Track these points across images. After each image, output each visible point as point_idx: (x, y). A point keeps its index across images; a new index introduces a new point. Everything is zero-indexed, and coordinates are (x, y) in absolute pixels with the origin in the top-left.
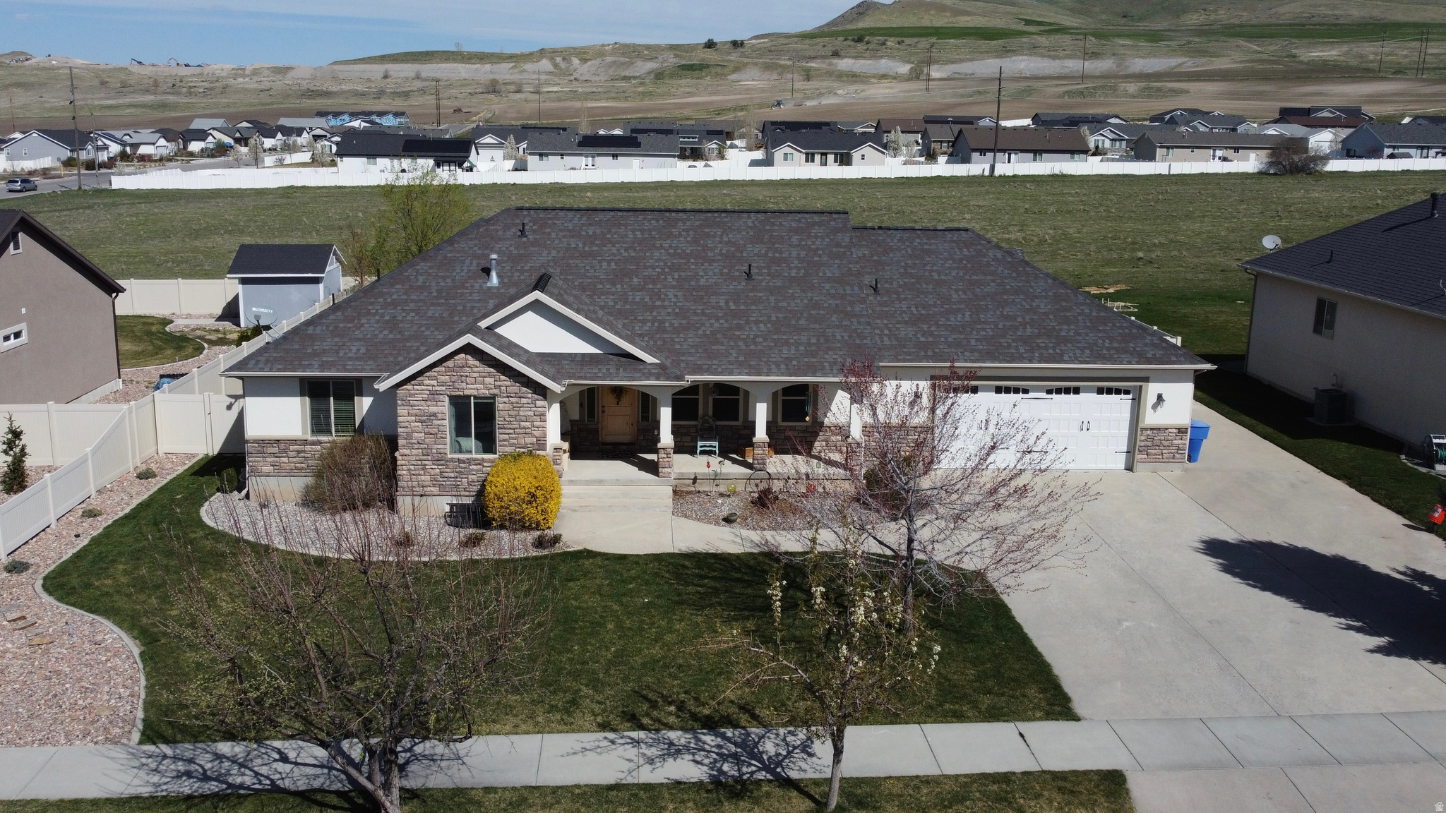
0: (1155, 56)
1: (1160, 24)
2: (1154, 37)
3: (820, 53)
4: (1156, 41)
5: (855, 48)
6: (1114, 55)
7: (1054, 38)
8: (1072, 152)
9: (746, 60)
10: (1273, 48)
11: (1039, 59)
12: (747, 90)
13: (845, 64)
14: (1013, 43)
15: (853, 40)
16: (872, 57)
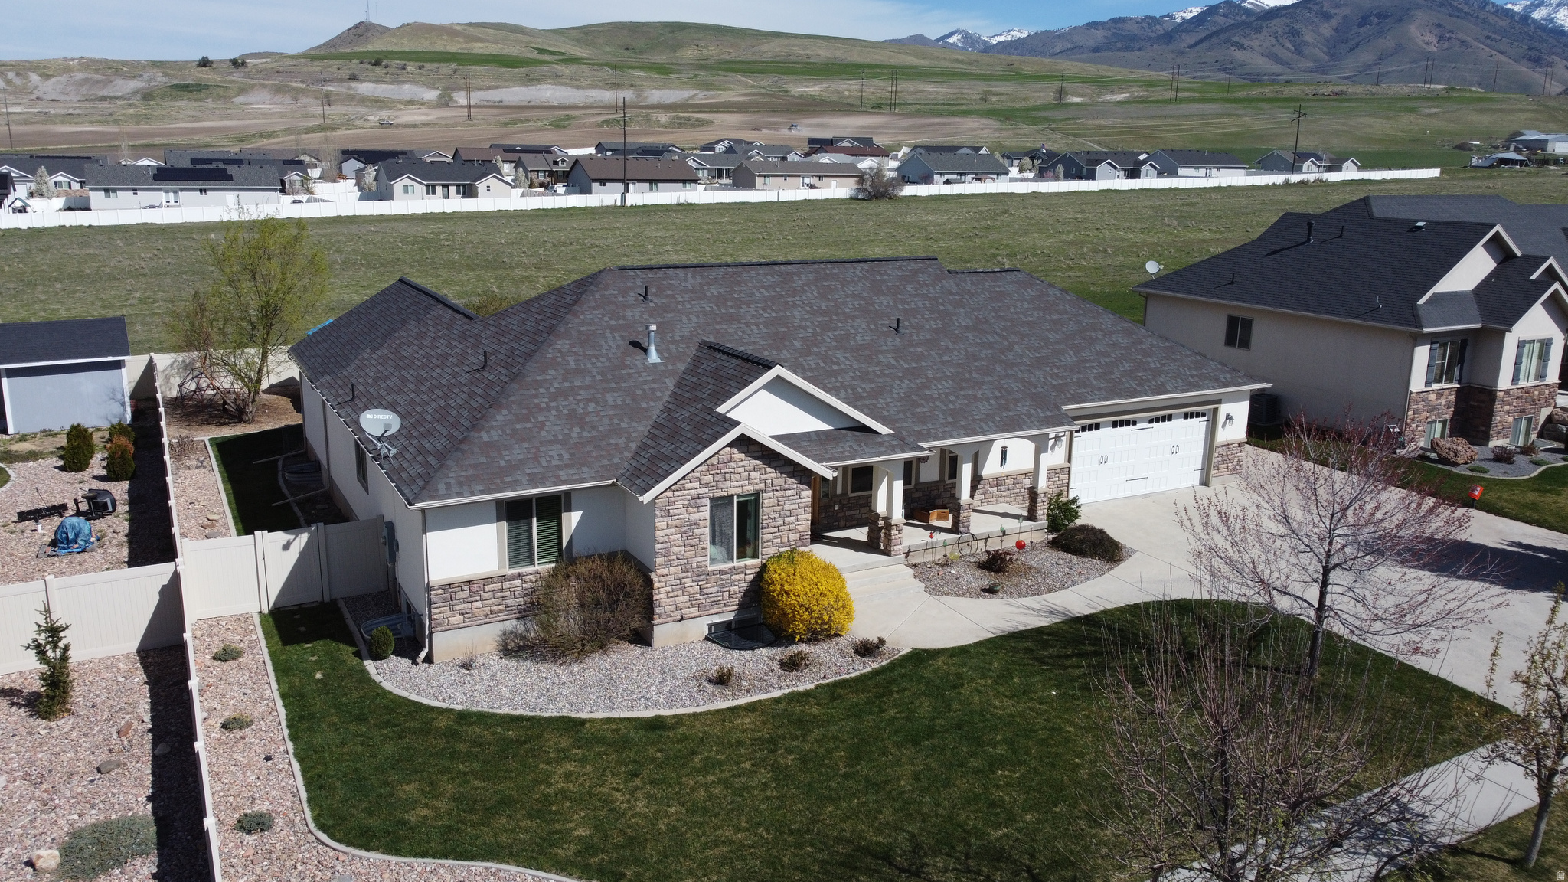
0: (669, 88)
1: (662, 58)
2: (664, 70)
3: (335, 76)
4: (667, 74)
5: (373, 71)
6: (632, 85)
7: (574, 68)
8: (684, 182)
9: (253, 82)
10: (766, 82)
11: (563, 88)
12: (265, 114)
13: (365, 88)
14: (536, 71)
15: (370, 63)
16: (393, 82)
